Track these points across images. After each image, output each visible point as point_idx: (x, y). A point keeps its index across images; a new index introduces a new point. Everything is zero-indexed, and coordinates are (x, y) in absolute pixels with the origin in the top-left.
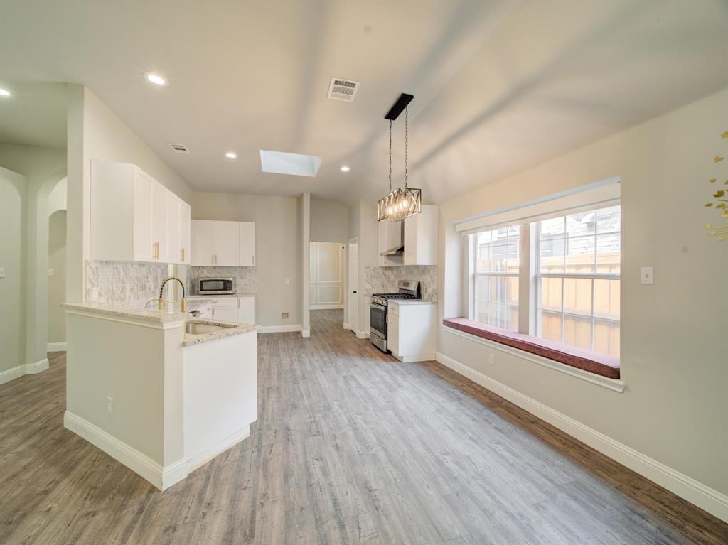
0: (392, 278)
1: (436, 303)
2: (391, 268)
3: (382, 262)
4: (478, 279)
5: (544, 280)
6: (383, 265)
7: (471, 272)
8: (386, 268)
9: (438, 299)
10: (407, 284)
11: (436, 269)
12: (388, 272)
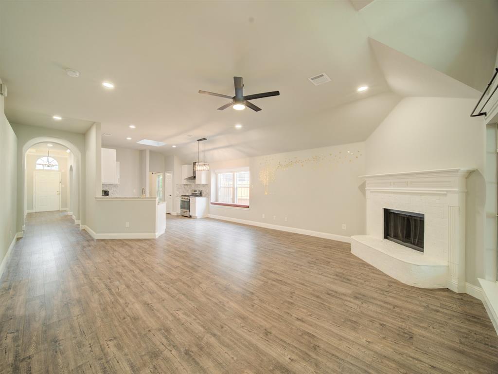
0: (187, 189)
1: (208, 197)
2: (187, 185)
3: (185, 182)
4: (222, 189)
5: (238, 188)
6: (185, 183)
7: (219, 186)
8: (185, 185)
9: (208, 195)
10: (195, 191)
11: (208, 185)
12: (186, 187)
